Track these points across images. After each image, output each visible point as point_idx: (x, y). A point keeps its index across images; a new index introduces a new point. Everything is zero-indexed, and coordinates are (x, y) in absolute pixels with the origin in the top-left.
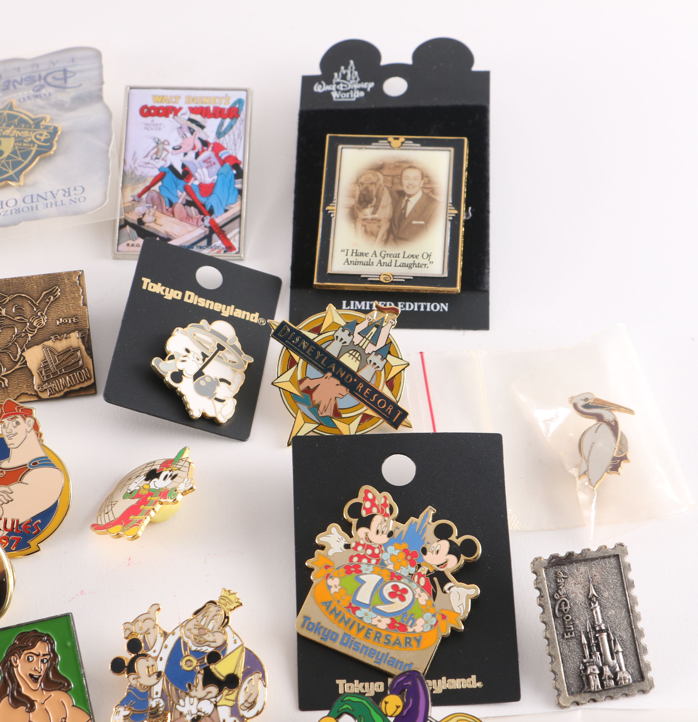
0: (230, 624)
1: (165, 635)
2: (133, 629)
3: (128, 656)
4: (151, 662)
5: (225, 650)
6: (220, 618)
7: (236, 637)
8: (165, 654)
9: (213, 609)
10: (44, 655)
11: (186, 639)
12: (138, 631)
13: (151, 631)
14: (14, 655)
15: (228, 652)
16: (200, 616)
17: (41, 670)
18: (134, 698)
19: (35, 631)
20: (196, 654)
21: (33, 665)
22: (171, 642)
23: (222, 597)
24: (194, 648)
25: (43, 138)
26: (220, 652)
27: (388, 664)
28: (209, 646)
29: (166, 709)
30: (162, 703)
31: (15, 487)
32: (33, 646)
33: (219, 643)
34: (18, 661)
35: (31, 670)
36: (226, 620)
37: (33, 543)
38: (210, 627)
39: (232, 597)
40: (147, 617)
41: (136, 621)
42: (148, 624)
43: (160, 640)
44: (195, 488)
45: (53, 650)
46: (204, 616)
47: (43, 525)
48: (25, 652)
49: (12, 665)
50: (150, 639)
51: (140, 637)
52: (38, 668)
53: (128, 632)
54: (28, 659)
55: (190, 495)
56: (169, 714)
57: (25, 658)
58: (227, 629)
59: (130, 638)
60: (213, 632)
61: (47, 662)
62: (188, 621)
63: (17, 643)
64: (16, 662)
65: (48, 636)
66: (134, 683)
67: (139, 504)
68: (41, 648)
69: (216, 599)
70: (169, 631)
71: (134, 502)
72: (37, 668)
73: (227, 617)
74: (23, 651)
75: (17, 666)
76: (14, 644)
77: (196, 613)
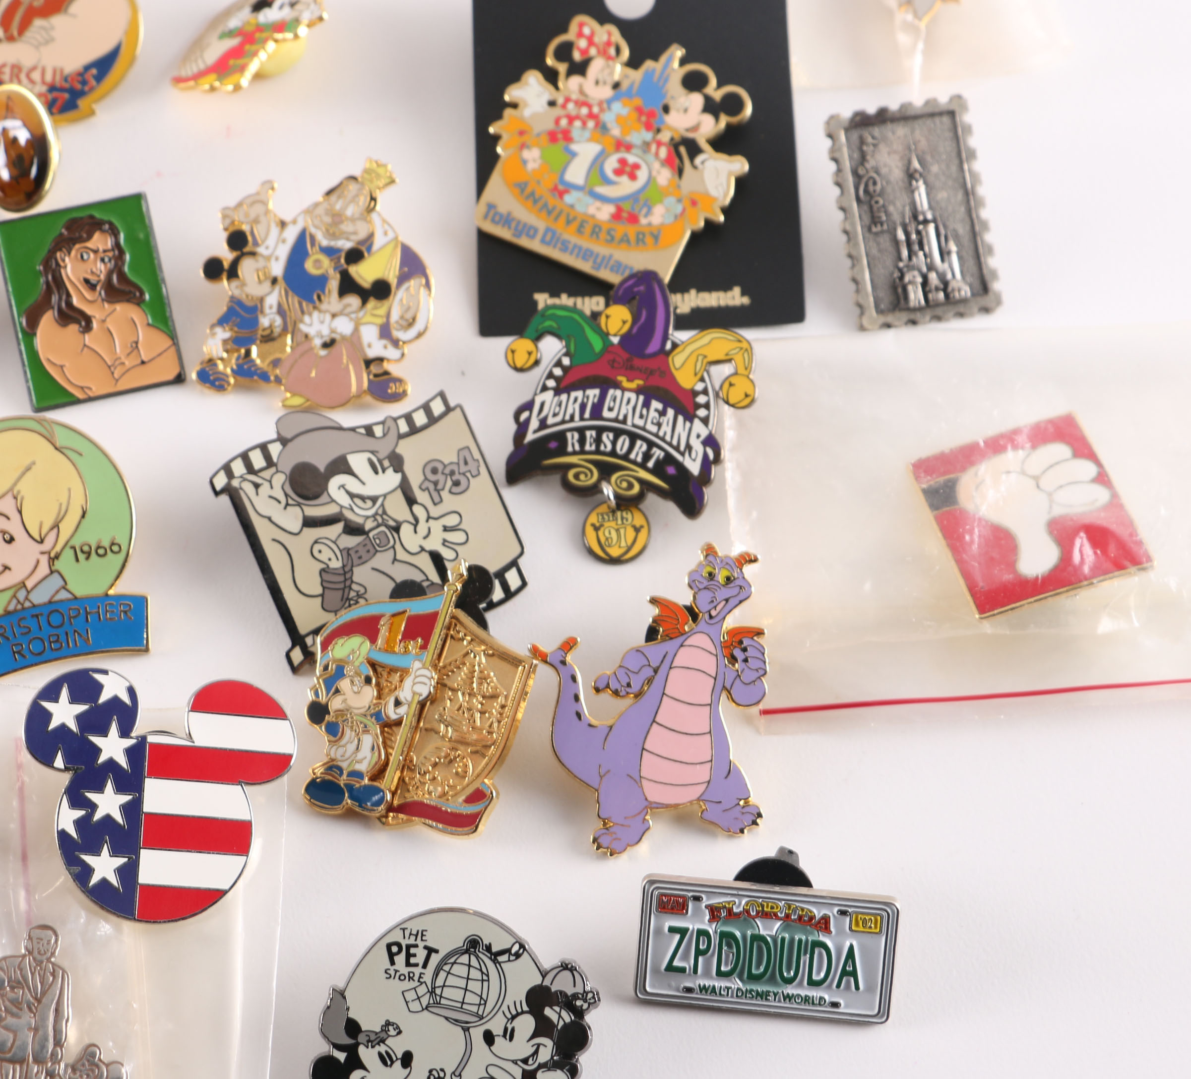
0: (378, 208)
1: (283, 224)
3: (227, 255)
4: (261, 263)
5: (371, 245)
6: (363, 201)
7: (386, 227)
8: (284, 252)
9: (353, 187)
10: (105, 251)
11: (313, 230)
12: (242, 218)
14: (60, 250)
15: (375, 247)
16: (333, 197)
17: (101, 272)
18: (237, 314)
19: (92, 217)
20: (330, 252)
21: (89, 266)
22: (291, 234)
23: (367, 171)
24: (325, 243)
26: (363, 249)
27: (612, 270)
28: (348, 239)
29: (285, 330)
30: (278, 321)
31: (57, 20)
32: (90, 237)
33: (362, 235)
34: (67, 259)
35: (86, 272)
36: (373, 203)
37: (82, 103)
38: (349, 212)
39: (381, 171)
40: (258, 200)
41: (240, 205)
42: (258, 209)
43: (275, 231)
44: (325, 16)
45: (117, 245)
46: (339, 197)
47: (99, 78)
48: (77, 246)
49: (58, 264)
50: (259, 231)
51: (245, 228)
52: (97, 269)
53: (228, 221)
54: (82, 257)
55: (319, 27)
56: (289, 337)
57: (76, 256)
58: (374, 216)
59: (232, 229)
60: (353, 220)
61: (110, 260)
62: (316, 205)
63: (66, 233)
64: (64, 261)
65: (111, 224)
66: (237, 293)
67: (242, 45)
68: (100, 241)
69: (357, 172)
71: (234, 42)
72: (94, 270)
73: (373, 199)
74: (74, 244)
75: (65, 267)
76: (61, 235)
77: (329, 193)
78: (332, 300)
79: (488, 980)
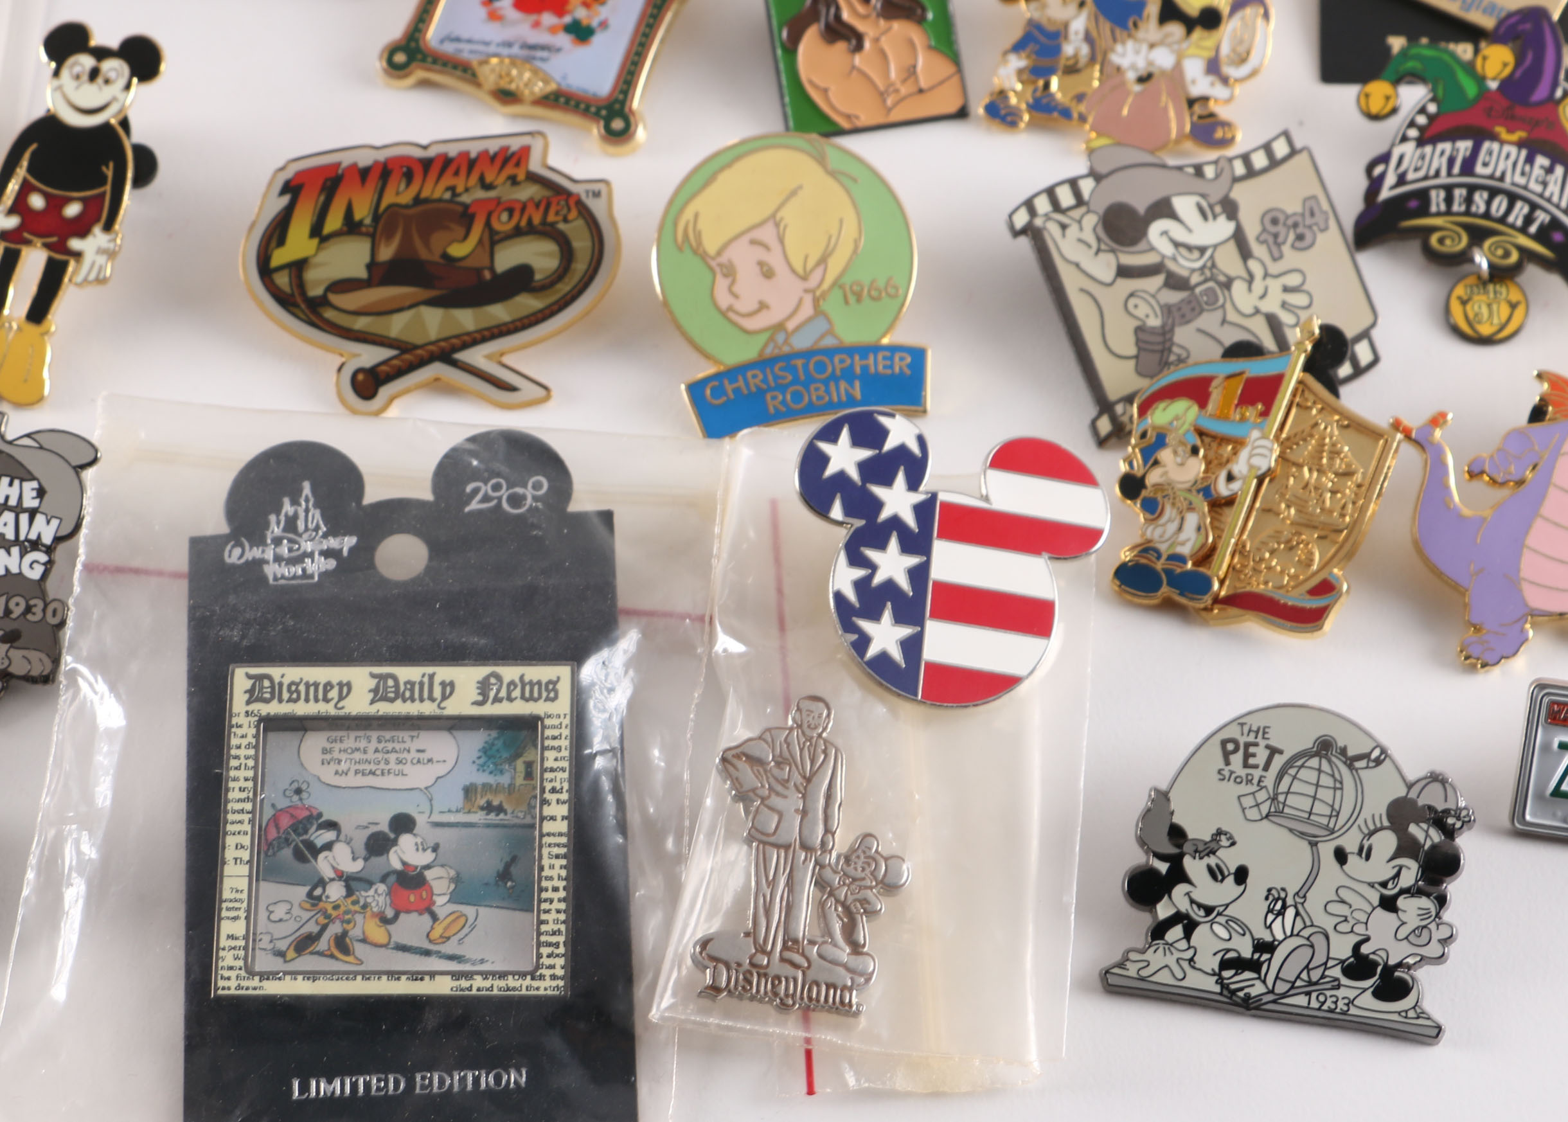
78: (1150, 28)
79: (1341, 789)
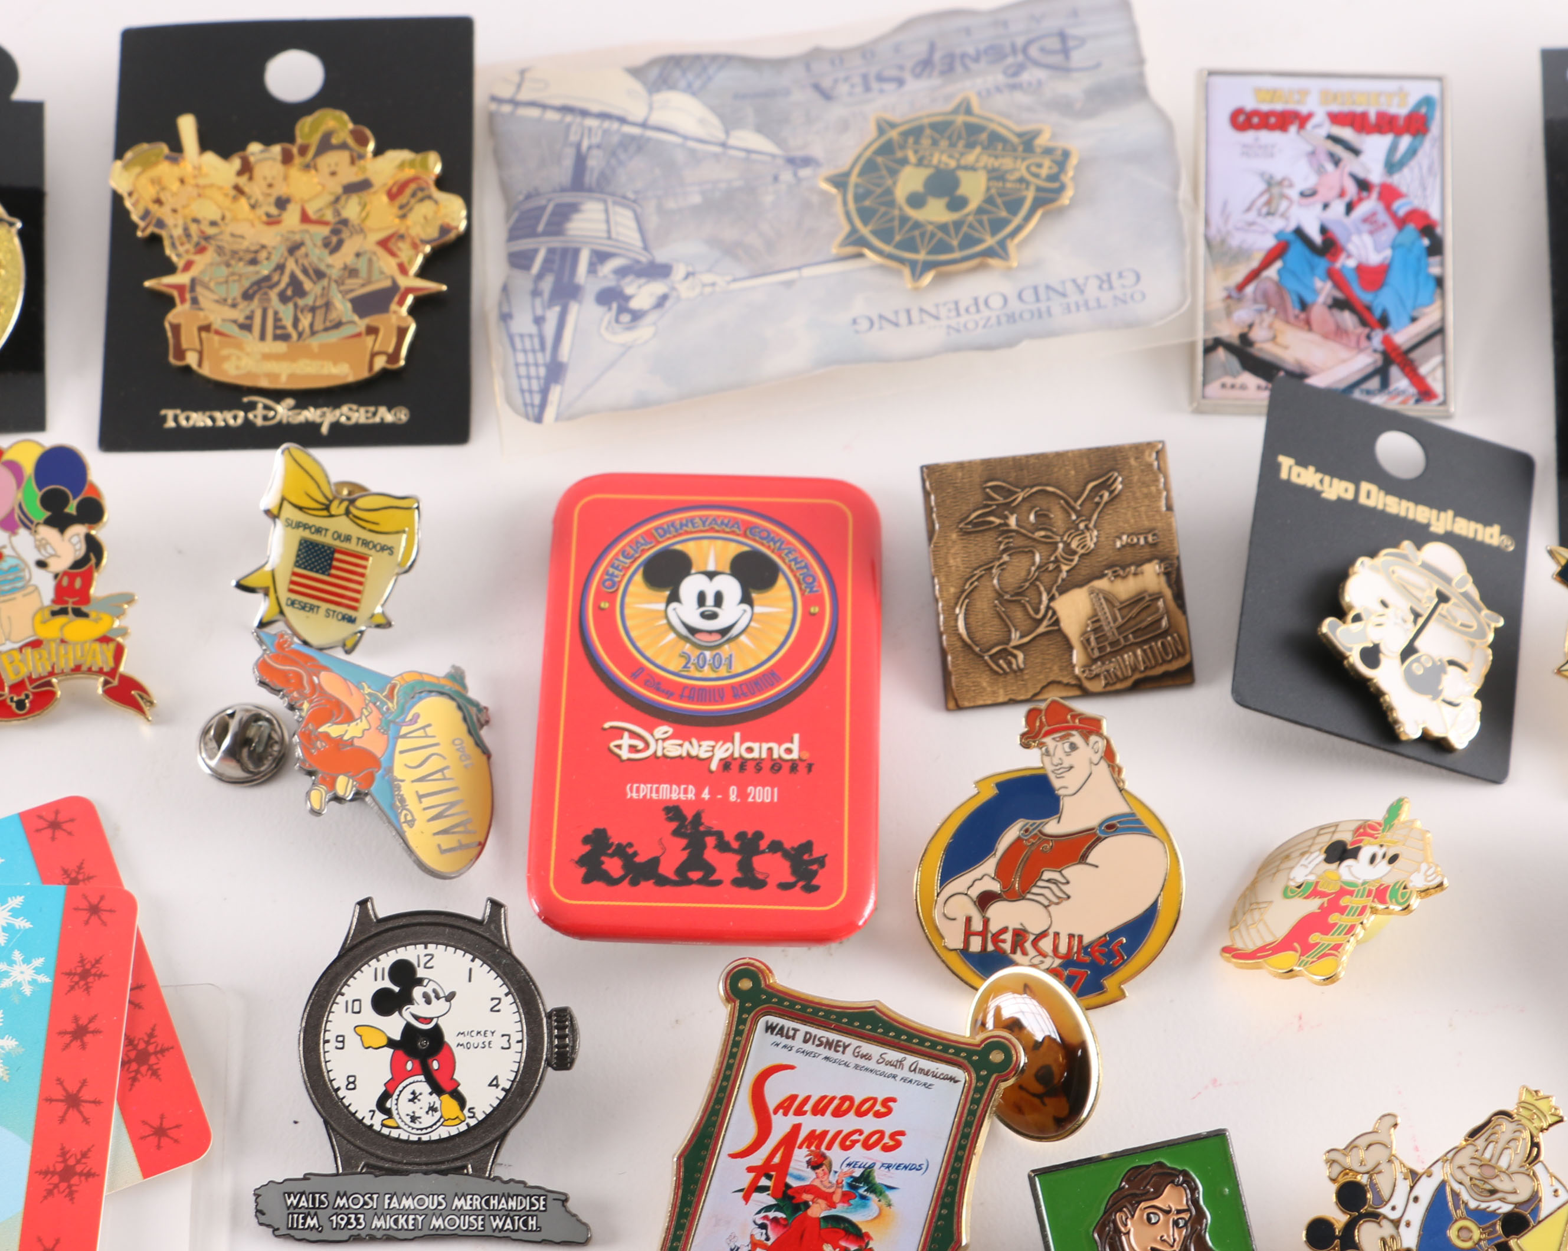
0: (1542, 1158)
1: (1414, 1177)
2: (1349, 1161)
3: (1339, 1218)
4: (1387, 1229)
5: (1536, 1211)
6: (1522, 1146)
7: (1557, 1186)
8: (1416, 1214)
9: (1506, 1127)
10: (1179, 1212)
11: (1457, 1187)
12: (1356, 1167)
13: (1384, 1167)
14: (1121, 1210)
15: (1543, 1214)
16: (1480, 1142)
17: (1174, 1240)
19: (1160, 1165)
20: (1480, 1216)
21: (1158, 1231)
22: (1426, 1190)
23: (1522, 1104)
24: (1473, 1204)
25: (1044, 172)
26: (1527, 1214)
28: (1502, 1200)
31: (1073, 872)
32: (1158, 1194)
33: (1523, 1195)
34: (1129, 1222)
35: (1155, 1240)
36: (1535, 1150)
37: (1109, 982)
38: (1503, 1163)
39: (1541, 1104)
40: (1372, 1140)
41: (1352, 1146)
42: (1376, 1155)
43: (1403, 1186)
44: (1446, 883)
45: (1195, 1202)
46: (1488, 1141)
47: (1131, 949)
48: (1143, 1205)
49: (1117, 1231)
50: (1383, 1183)
51: (1363, 1179)
52: (1168, 1236)
53: (1337, 1169)
54: (1149, 1219)
55: (1437, 897)
57: (1141, 1216)
58: (1538, 1168)
59: (1342, 1180)
60: (1508, 1173)
61: (1186, 1225)
62: (1458, 1150)
63: (1127, 1186)
64: (1126, 1225)
65: (1186, 1174)
68: (1172, 1198)
69: (1511, 1107)
70: (1419, 1169)
71: (1313, 905)
72: (1165, 1237)
73: (1535, 1145)
74: (1139, 1203)
75: (1128, 1233)
76: (1121, 1189)
77: (1474, 1134)
